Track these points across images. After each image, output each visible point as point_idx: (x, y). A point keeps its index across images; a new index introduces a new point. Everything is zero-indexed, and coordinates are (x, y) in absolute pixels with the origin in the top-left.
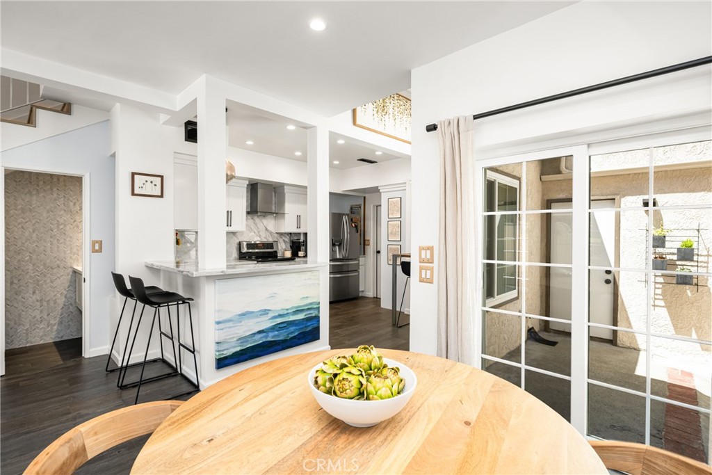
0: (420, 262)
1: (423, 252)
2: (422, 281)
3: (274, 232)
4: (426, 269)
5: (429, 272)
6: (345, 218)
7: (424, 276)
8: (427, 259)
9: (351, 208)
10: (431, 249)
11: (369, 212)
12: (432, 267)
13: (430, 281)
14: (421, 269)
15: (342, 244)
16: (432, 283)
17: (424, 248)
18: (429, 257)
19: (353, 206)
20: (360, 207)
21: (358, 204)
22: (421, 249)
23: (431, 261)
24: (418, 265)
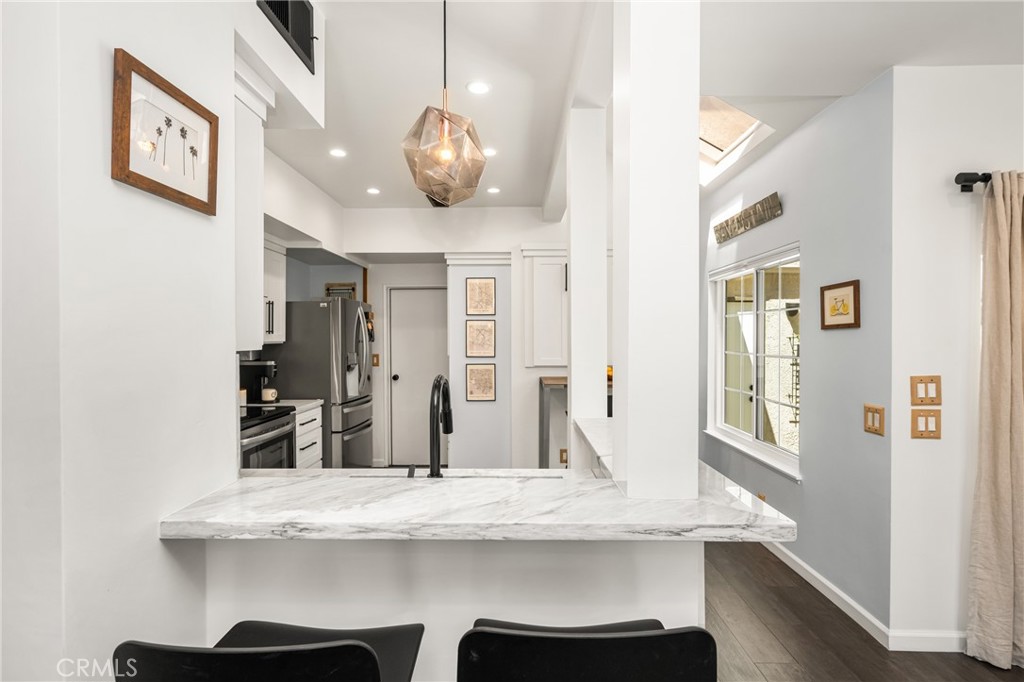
0: (914, 404)
1: (921, 387)
2: (917, 434)
4: (927, 414)
5: (932, 421)
6: (360, 311)
7: (922, 427)
8: (927, 399)
9: (328, 290)
10: (936, 380)
11: (378, 298)
12: (939, 411)
13: (936, 435)
14: (915, 416)
15: (357, 367)
16: (938, 437)
17: (922, 380)
18: (932, 394)
19: (332, 285)
20: (353, 289)
21: (352, 282)
22: (915, 381)
23: (937, 401)
24: (909, 408)
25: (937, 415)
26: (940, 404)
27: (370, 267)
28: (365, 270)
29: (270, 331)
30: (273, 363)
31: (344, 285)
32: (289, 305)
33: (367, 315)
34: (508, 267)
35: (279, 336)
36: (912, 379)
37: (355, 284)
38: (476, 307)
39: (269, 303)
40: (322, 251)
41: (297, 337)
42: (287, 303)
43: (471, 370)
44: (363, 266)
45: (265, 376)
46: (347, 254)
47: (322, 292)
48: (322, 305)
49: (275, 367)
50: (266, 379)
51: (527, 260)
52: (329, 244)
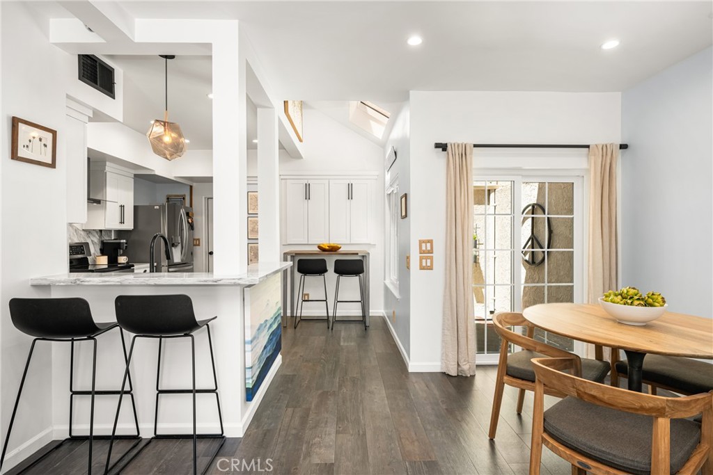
0: (420, 253)
1: (424, 245)
2: (422, 268)
3: (81, 229)
4: (427, 258)
5: (429, 261)
6: (182, 212)
7: (424, 264)
8: (427, 250)
9: (168, 199)
10: (431, 242)
11: (198, 205)
12: (432, 257)
13: (430, 268)
14: (421, 259)
15: (180, 245)
16: (432, 269)
17: (424, 242)
18: (429, 248)
19: (170, 196)
20: (184, 198)
21: (182, 194)
22: (421, 242)
23: (431, 252)
24: (418, 255)
25: (431, 258)
26: (432, 253)
27: (194, 185)
28: (191, 187)
29: (122, 222)
30: (124, 241)
31: (178, 196)
32: (136, 208)
33: (188, 214)
34: (255, 186)
35: (129, 225)
36: (420, 241)
37: (185, 195)
38: (254, 209)
39: (121, 206)
41: (140, 227)
42: (134, 206)
43: (251, 247)
44: (189, 184)
45: (120, 249)
46: (175, 177)
47: (162, 200)
48: (156, 207)
49: (126, 243)
50: (121, 251)
51: (283, 181)
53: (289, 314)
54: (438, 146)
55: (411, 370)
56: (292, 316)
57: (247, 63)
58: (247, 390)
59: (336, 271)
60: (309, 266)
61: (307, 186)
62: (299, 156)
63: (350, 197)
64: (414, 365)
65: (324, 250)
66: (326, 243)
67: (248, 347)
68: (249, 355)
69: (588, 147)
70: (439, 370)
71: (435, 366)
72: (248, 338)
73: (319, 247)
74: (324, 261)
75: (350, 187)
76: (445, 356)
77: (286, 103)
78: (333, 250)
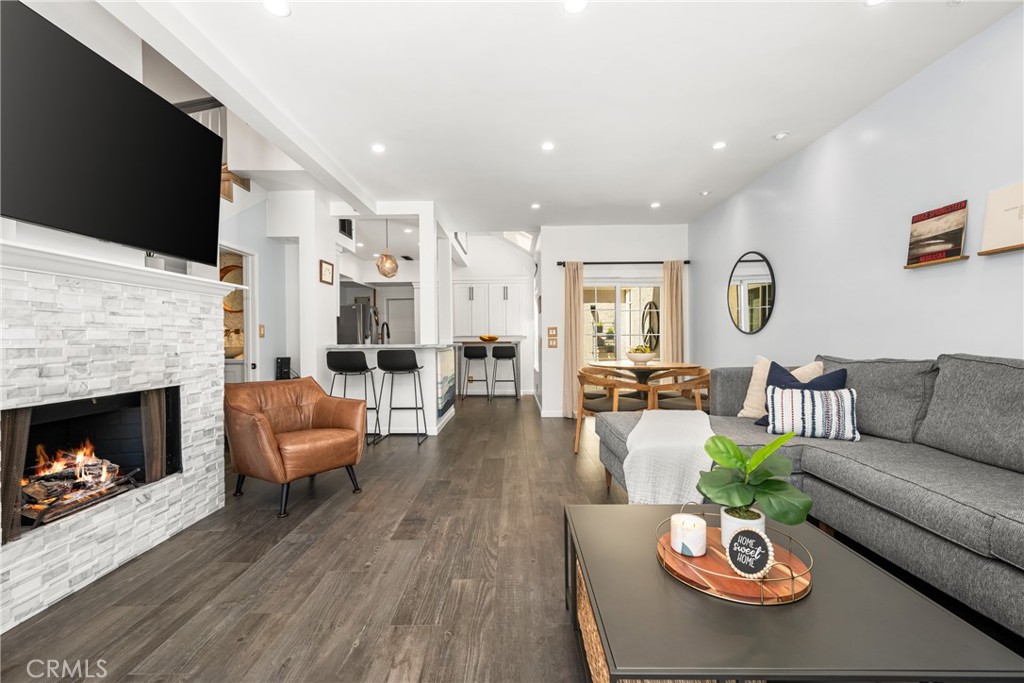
0: (549, 336)
1: (551, 331)
2: (550, 347)
4: (553, 340)
5: (554, 342)
6: (371, 311)
7: (551, 344)
8: (553, 335)
9: (356, 301)
10: (555, 328)
11: (381, 305)
12: (556, 338)
13: (556, 347)
14: (549, 340)
15: (370, 337)
17: (551, 328)
18: (554, 333)
19: (358, 299)
20: (369, 300)
21: (368, 296)
22: (549, 329)
23: (556, 335)
24: (547, 338)
25: (556, 340)
27: (377, 288)
28: (375, 291)
31: (364, 298)
33: (375, 313)
40: (353, 283)
44: (373, 288)
46: (365, 283)
47: (353, 302)
48: (353, 307)
52: (356, 280)
53: (457, 393)
54: (559, 264)
55: (543, 415)
56: (459, 395)
57: (438, 223)
58: (439, 411)
59: (494, 356)
60: (473, 352)
61: (471, 290)
62: (464, 265)
63: (506, 297)
64: (545, 413)
65: (484, 340)
66: (486, 335)
67: (440, 386)
68: (440, 391)
69: (662, 263)
70: (561, 416)
71: (559, 413)
72: (439, 381)
73: (481, 338)
74: (484, 348)
75: (505, 289)
76: (565, 405)
77: (456, 234)
78: (492, 340)
